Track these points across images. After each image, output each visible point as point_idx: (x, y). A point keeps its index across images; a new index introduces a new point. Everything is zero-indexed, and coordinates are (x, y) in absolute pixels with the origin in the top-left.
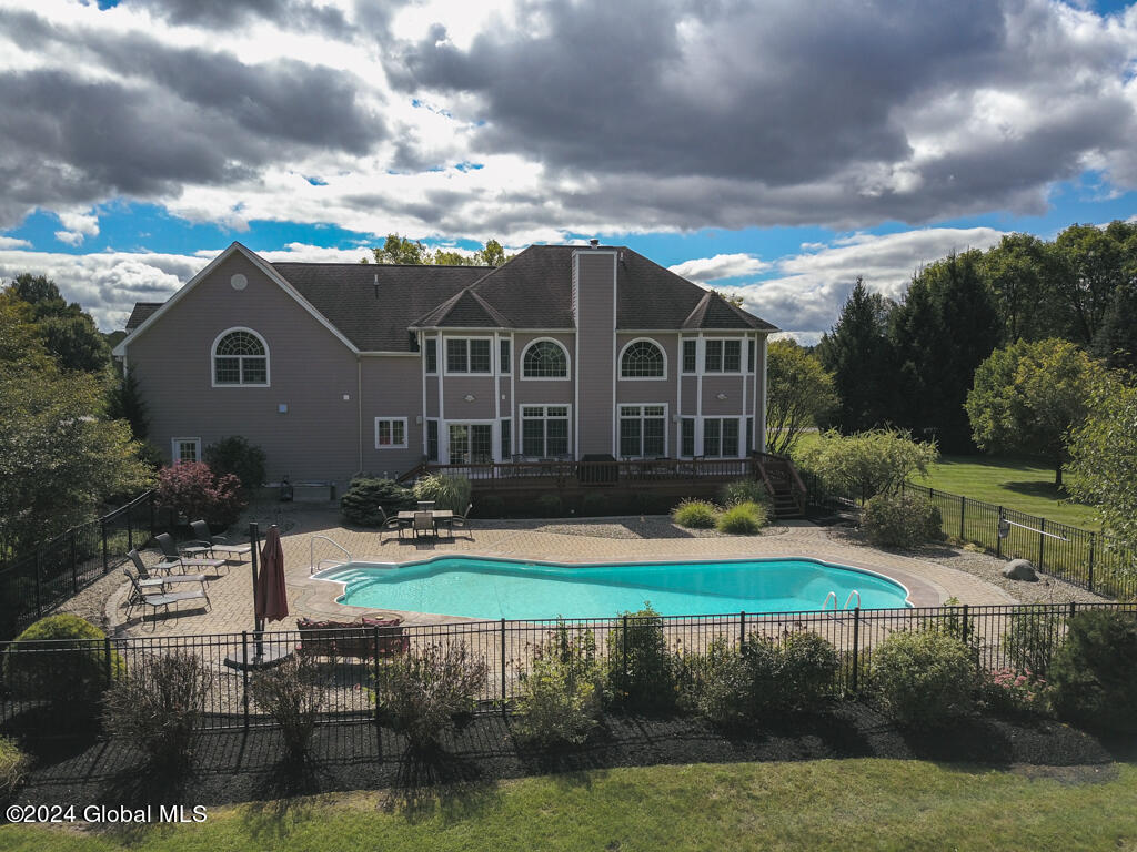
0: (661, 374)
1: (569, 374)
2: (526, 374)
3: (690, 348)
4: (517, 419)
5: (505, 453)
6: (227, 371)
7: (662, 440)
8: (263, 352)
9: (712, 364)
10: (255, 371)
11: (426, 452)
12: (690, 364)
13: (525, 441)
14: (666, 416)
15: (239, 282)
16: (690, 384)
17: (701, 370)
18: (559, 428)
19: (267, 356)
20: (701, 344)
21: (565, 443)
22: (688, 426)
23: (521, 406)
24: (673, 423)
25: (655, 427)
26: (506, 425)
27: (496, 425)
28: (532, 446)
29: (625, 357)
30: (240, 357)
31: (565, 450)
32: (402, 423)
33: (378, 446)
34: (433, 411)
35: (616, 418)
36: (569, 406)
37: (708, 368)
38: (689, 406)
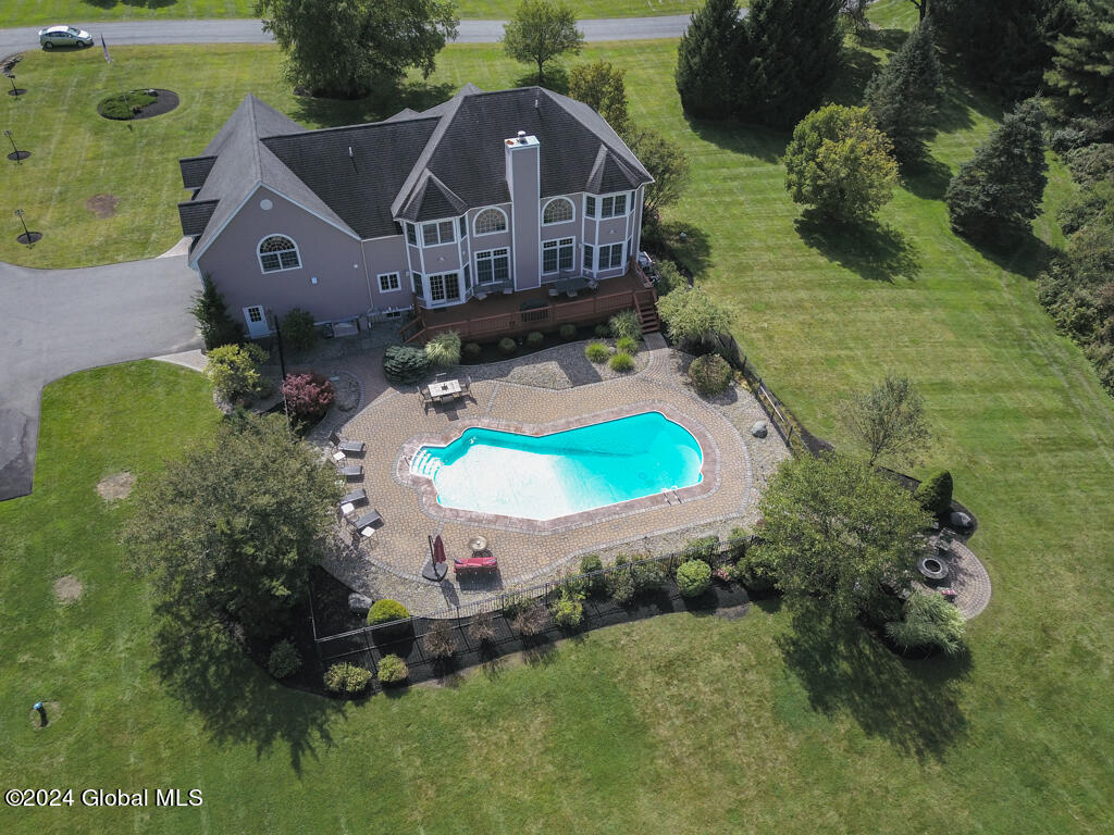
0: (571, 218)
1: (507, 227)
2: (478, 232)
3: (591, 201)
4: (473, 262)
5: (468, 285)
6: (271, 263)
7: (571, 259)
8: (293, 247)
9: (606, 212)
10: (291, 259)
11: (414, 290)
12: (591, 212)
13: (479, 274)
14: (574, 244)
15: (266, 205)
16: (590, 226)
17: (598, 218)
18: (502, 264)
19: (296, 249)
20: (599, 199)
21: (507, 270)
22: (589, 251)
23: (475, 253)
24: (578, 250)
25: (567, 252)
26: (467, 269)
27: (460, 273)
28: (484, 276)
29: (546, 211)
30: (278, 253)
31: (507, 275)
32: (395, 276)
33: (381, 291)
34: (417, 265)
35: (541, 249)
36: (508, 248)
37: (603, 215)
38: (590, 237)
